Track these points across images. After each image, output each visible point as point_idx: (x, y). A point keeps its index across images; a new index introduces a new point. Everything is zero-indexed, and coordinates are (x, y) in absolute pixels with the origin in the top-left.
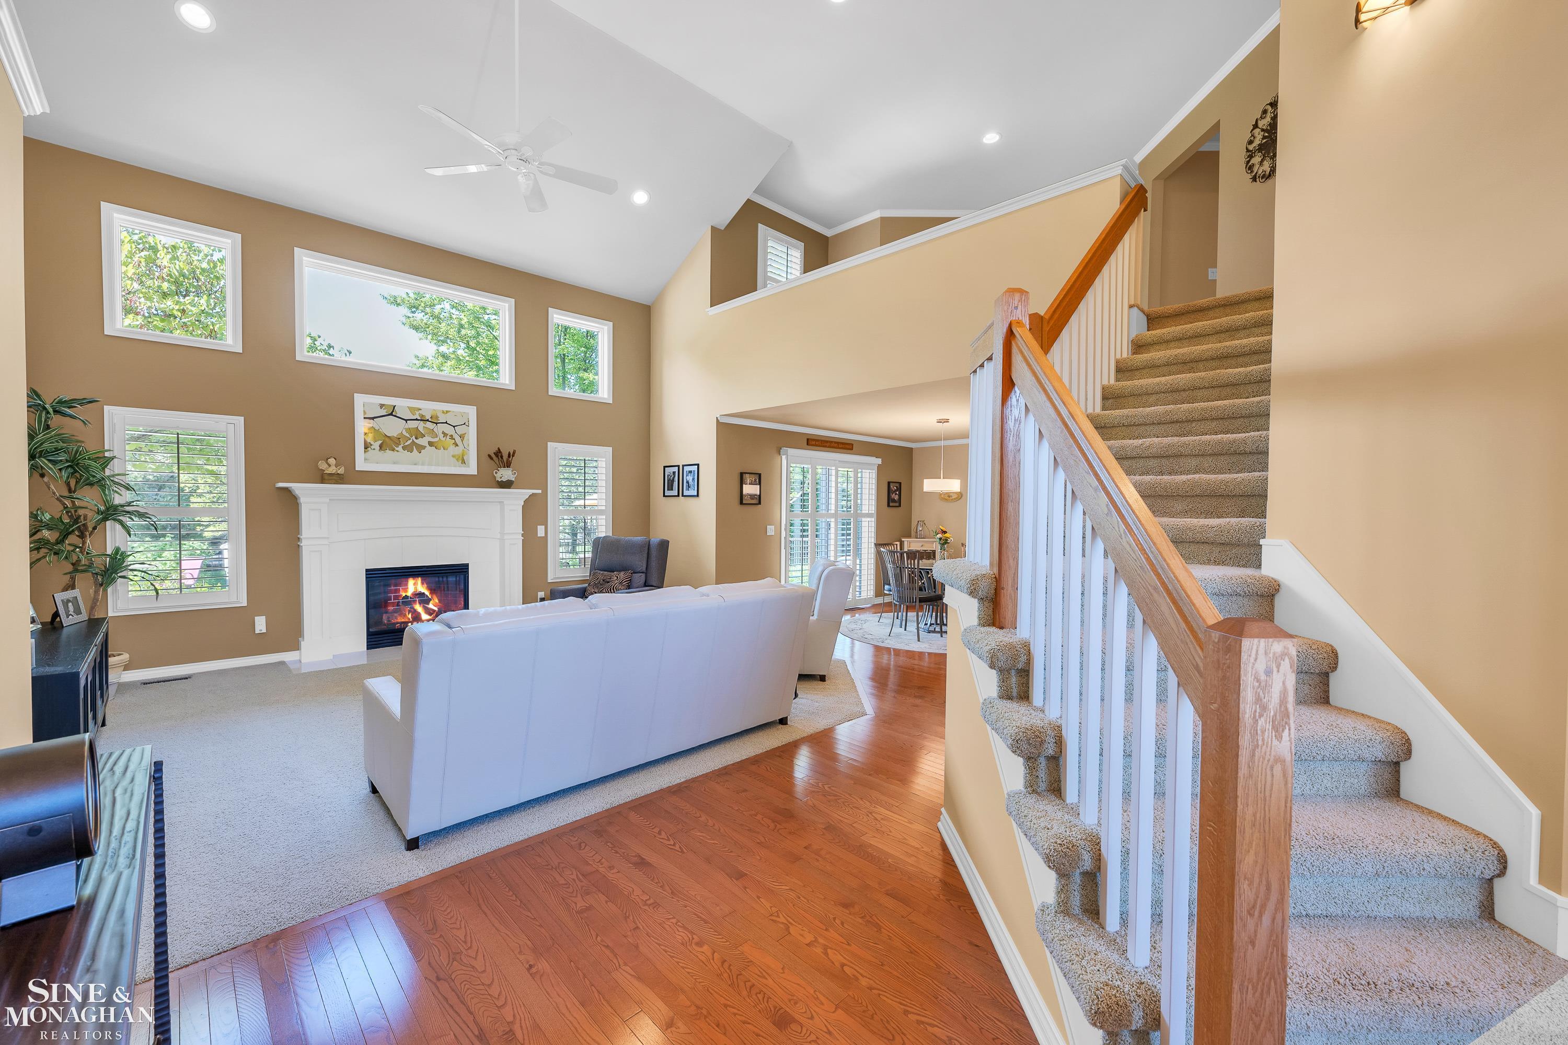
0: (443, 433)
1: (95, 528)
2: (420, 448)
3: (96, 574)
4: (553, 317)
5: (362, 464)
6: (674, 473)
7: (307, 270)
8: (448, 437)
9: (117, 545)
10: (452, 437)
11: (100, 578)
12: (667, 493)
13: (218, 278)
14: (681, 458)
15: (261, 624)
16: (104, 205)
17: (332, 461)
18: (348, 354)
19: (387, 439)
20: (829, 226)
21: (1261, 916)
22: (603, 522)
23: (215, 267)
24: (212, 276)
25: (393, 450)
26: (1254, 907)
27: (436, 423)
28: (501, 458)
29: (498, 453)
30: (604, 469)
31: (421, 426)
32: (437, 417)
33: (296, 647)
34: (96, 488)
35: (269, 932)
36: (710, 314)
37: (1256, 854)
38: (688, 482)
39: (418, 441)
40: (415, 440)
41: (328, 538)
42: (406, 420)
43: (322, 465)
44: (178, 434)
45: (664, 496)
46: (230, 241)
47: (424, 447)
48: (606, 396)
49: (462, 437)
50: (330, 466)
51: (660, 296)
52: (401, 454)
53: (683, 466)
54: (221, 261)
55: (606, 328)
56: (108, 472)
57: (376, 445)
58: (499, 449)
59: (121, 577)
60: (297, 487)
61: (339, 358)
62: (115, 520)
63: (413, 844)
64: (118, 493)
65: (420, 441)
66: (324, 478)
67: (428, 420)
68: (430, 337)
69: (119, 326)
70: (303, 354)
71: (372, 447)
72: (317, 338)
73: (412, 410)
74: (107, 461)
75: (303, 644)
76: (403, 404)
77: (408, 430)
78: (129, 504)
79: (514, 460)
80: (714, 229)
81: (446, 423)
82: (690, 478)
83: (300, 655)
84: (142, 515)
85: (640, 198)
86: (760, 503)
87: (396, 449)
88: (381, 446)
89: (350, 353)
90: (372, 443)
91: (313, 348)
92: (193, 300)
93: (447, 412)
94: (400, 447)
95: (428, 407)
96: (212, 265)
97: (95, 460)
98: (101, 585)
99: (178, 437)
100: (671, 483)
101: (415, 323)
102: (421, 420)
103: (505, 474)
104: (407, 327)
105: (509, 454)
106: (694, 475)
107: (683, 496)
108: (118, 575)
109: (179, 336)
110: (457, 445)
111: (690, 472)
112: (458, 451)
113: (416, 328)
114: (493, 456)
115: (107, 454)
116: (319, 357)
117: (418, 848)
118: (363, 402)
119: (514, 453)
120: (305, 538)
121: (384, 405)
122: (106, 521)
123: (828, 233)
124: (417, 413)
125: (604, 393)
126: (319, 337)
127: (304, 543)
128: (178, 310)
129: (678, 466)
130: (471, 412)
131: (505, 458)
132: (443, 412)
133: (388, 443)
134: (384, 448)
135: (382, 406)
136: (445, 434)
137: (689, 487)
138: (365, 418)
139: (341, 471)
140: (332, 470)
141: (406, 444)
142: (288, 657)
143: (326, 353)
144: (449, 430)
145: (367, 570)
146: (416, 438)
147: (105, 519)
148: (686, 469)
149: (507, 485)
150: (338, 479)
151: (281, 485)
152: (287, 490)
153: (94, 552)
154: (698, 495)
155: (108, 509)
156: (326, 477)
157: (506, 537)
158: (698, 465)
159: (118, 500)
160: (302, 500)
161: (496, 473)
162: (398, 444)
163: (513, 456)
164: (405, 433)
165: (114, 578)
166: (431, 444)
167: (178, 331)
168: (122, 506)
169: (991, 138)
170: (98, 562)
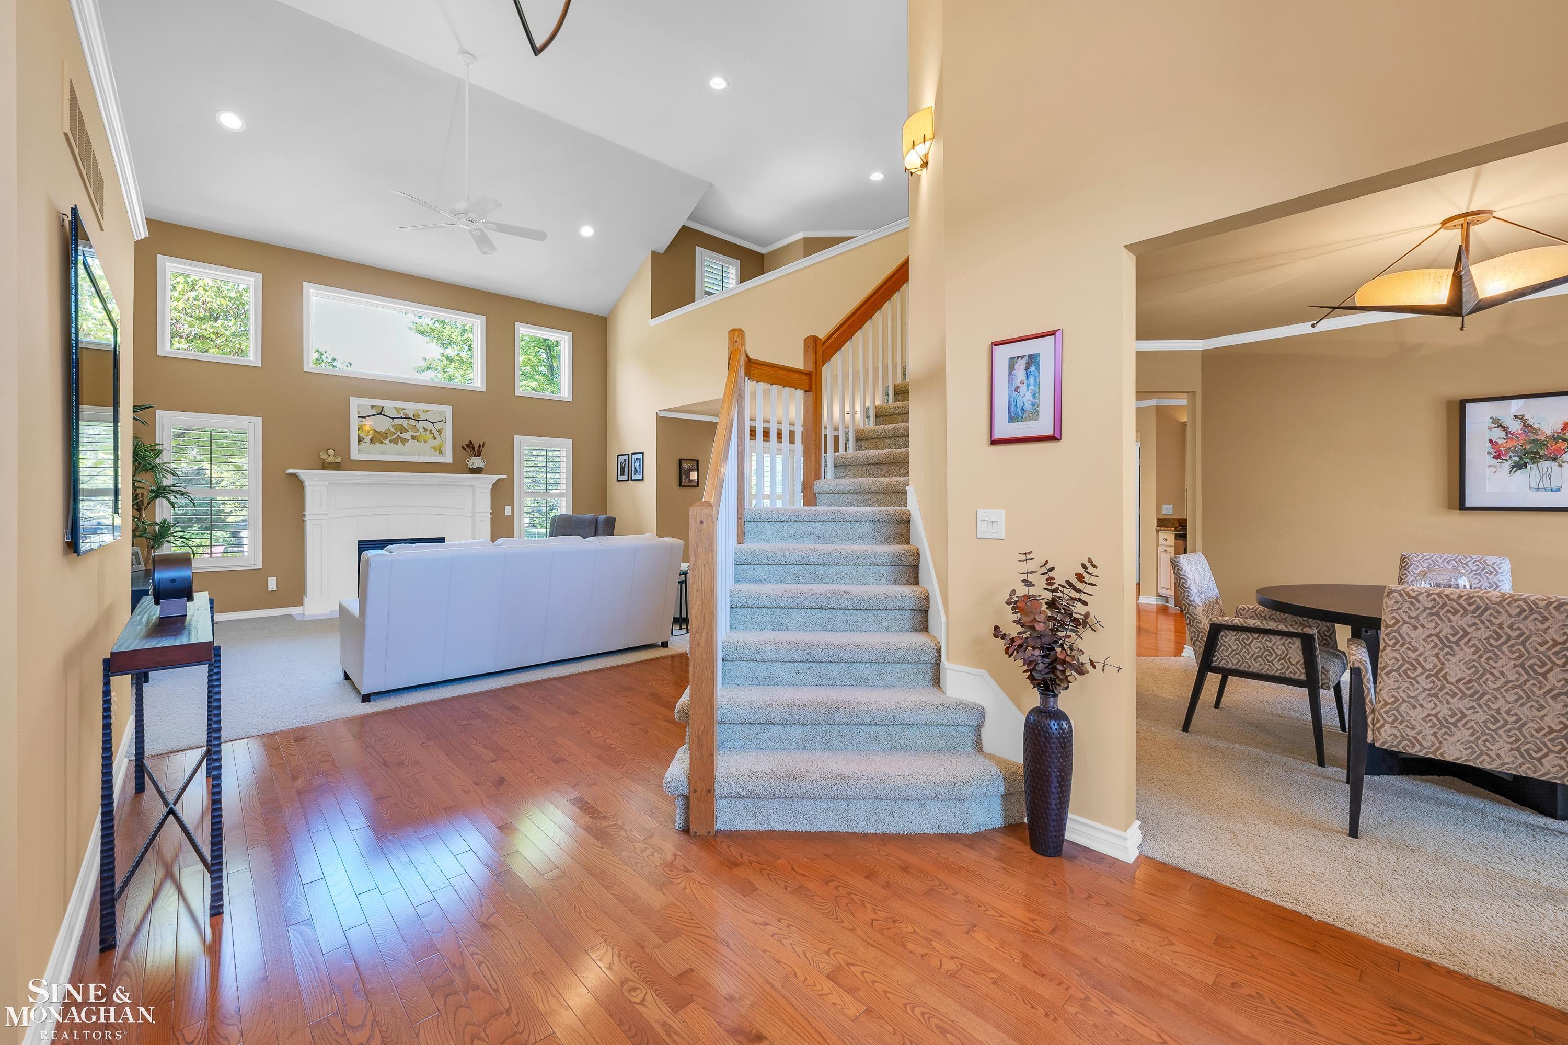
0: (424, 428)
1: (149, 504)
2: (404, 441)
3: (149, 538)
4: (519, 330)
5: (356, 454)
6: (625, 460)
7: (314, 299)
8: (428, 432)
9: (164, 517)
10: (431, 432)
11: (151, 542)
12: (620, 478)
13: (243, 304)
14: (630, 447)
15: (272, 584)
16: (159, 257)
17: (331, 452)
18: (349, 365)
19: (377, 434)
20: (764, 245)
21: (702, 633)
22: (564, 503)
23: (241, 295)
24: (238, 303)
25: (382, 443)
26: (698, 629)
27: (418, 421)
28: (473, 449)
29: (470, 445)
30: (565, 458)
31: (405, 423)
32: (419, 416)
33: (301, 603)
34: (150, 474)
35: (270, 732)
36: (651, 324)
37: (699, 605)
38: (635, 468)
39: (403, 436)
40: (400, 435)
41: (327, 514)
42: (393, 419)
43: (324, 456)
44: (211, 431)
45: (618, 480)
46: (253, 279)
47: (407, 440)
48: (566, 395)
49: (439, 431)
50: (329, 456)
51: (614, 309)
52: (388, 446)
53: (632, 454)
54: (246, 290)
55: (567, 337)
56: (158, 461)
57: (368, 439)
58: (470, 441)
59: (167, 541)
60: (302, 473)
61: (342, 369)
62: (163, 497)
63: (366, 698)
64: (166, 477)
65: (404, 436)
66: (326, 466)
67: (411, 418)
68: (435, 340)
69: (168, 347)
70: (309, 366)
71: (364, 441)
72: (324, 353)
73: (398, 410)
74: (158, 453)
75: (306, 600)
76: (390, 406)
77: (395, 426)
78: (174, 486)
79: (484, 451)
80: (655, 254)
81: (426, 420)
82: (637, 465)
83: (304, 610)
84: (184, 494)
85: (587, 231)
86: (698, 486)
87: (384, 442)
88: (371, 440)
89: (351, 364)
90: (364, 437)
91: (319, 361)
92: (224, 323)
93: (427, 411)
94: (388, 440)
95: (411, 407)
96: (238, 294)
97: (150, 451)
98: (153, 547)
99: (211, 434)
100: (623, 468)
101: (421, 328)
102: (405, 418)
103: (476, 462)
104: (414, 331)
105: (480, 445)
106: (640, 462)
107: (632, 480)
108: (166, 539)
109: (213, 355)
110: (435, 438)
111: (637, 459)
112: (436, 443)
113: (422, 333)
114: (466, 447)
115: (157, 447)
116: (324, 369)
117: (369, 702)
118: (357, 404)
119: (484, 444)
120: (308, 514)
121: (374, 406)
122: (157, 498)
123: (763, 251)
124: (402, 412)
125: (565, 392)
126: (326, 352)
127: (307, 518)
128: (213, 333)
129: (628, 454)
130: (448, 410)
131: (476, 448)
132: (424, 411)
133: (378, 437)
134: (374, 441)
135: (372, 407)
136: (425, 430)
137: (636, 472)
138: (358, 417)
139: (338, 460)
140: (331, 459)
141: (393, 438)
142: (294, 611)
143: (331, 365)
144: (429, 426)
145: (359, 542)
146: (401, 433)
147: (156, 497)
148: (635, 457)
149: (477, 471)
150: (336, 466)
151: (290, 471)
152: (294, 475)
153: (148, 522)
154: (643, 479)
155: (159, 489)
156: (326, 465)
157: (476, 515)
158: (643, 453)
159: (166, 483)
160: (307, 483)
161: (468, 461)
162: (385, 438)
163: (483, 447)
164: (391, 429)
165: (162, 542)
166: (413, 438)
167: (212, 350)
168: (169, 487)
169: (877, 177)
170: (149, 529)
